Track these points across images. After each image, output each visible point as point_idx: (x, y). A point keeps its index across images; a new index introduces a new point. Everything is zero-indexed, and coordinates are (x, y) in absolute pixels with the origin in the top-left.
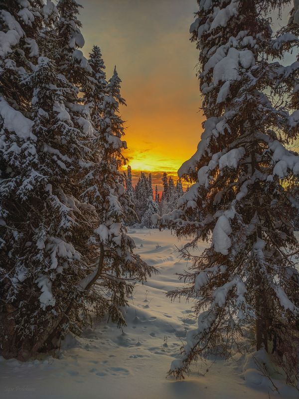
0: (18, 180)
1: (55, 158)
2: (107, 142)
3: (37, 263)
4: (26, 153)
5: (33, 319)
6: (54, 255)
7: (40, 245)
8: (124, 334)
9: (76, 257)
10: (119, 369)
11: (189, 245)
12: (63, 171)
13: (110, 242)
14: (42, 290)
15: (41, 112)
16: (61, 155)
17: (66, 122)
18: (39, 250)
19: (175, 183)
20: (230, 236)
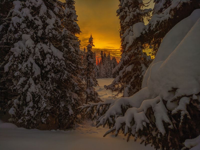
0: (60, 74)
1: (70, 65)
2: (89, 61)
3: (67, 101)
4: (62, 64)
5: (67, 118)
6: (72, 98)
7: (68, 95)
8: (93, 123)
9: (78, 98)
10: (95, 132)
11: (116, 95)
12: (74, 70)
13: (90, 94)
14: (69, 109)
15: (65, 49)
16: (72, 64)
17: (73, 52)
18: (68, 97)
19: (107, 56)
20: (128, 93)
